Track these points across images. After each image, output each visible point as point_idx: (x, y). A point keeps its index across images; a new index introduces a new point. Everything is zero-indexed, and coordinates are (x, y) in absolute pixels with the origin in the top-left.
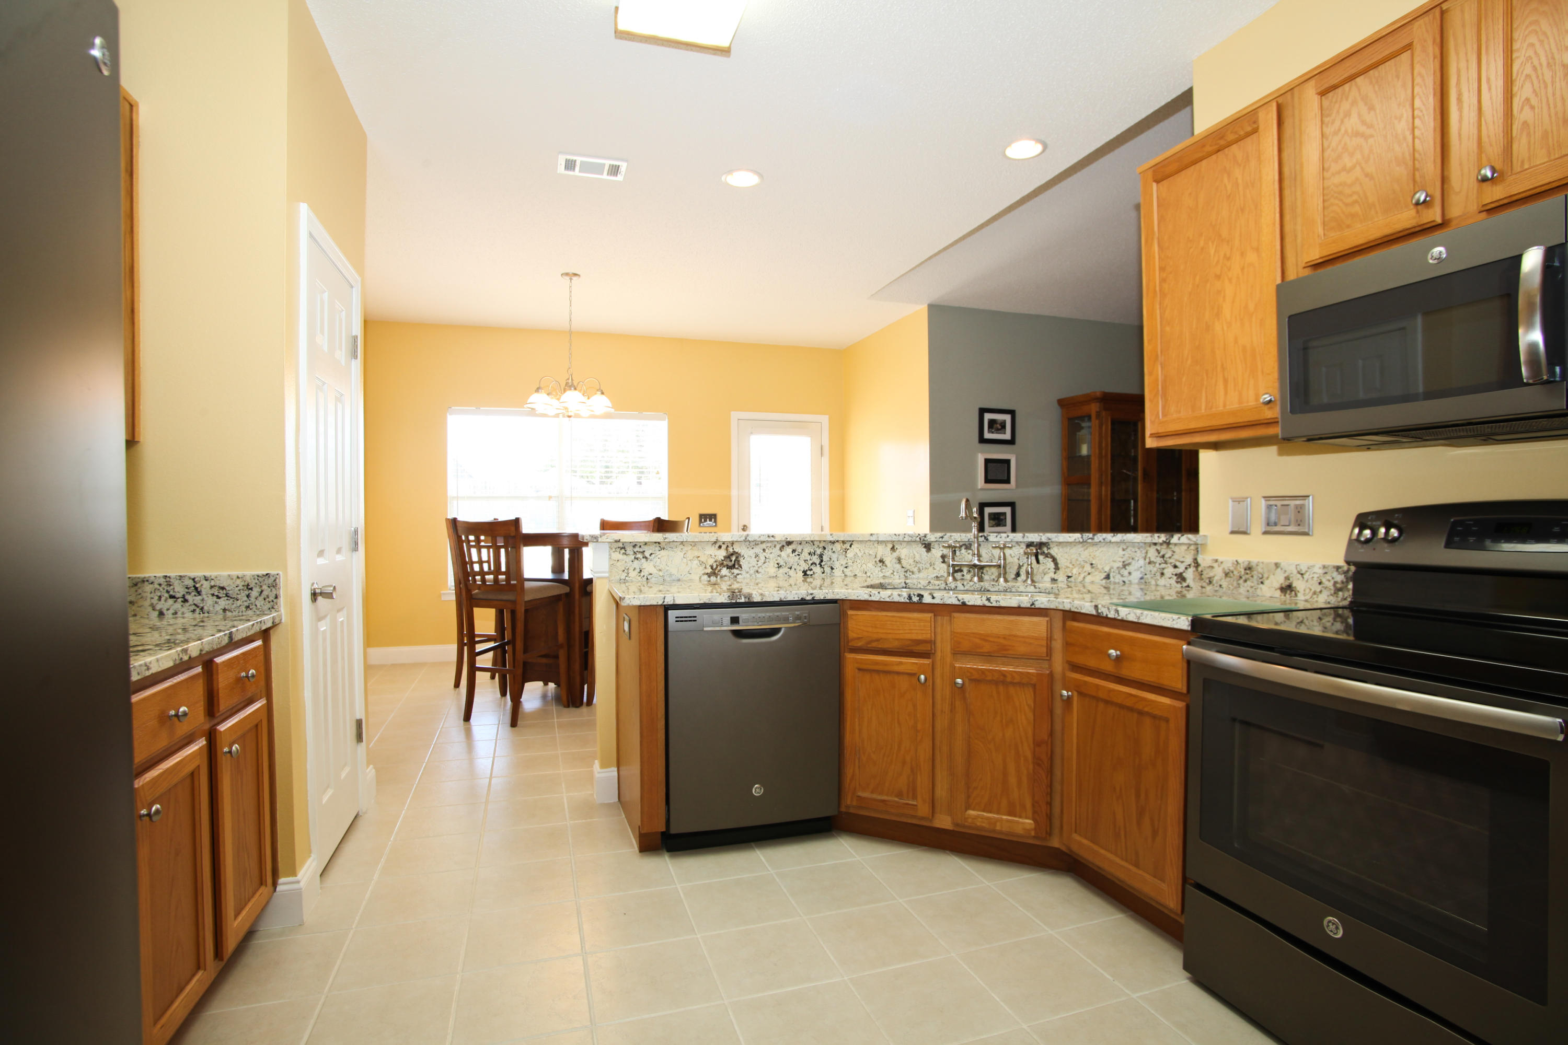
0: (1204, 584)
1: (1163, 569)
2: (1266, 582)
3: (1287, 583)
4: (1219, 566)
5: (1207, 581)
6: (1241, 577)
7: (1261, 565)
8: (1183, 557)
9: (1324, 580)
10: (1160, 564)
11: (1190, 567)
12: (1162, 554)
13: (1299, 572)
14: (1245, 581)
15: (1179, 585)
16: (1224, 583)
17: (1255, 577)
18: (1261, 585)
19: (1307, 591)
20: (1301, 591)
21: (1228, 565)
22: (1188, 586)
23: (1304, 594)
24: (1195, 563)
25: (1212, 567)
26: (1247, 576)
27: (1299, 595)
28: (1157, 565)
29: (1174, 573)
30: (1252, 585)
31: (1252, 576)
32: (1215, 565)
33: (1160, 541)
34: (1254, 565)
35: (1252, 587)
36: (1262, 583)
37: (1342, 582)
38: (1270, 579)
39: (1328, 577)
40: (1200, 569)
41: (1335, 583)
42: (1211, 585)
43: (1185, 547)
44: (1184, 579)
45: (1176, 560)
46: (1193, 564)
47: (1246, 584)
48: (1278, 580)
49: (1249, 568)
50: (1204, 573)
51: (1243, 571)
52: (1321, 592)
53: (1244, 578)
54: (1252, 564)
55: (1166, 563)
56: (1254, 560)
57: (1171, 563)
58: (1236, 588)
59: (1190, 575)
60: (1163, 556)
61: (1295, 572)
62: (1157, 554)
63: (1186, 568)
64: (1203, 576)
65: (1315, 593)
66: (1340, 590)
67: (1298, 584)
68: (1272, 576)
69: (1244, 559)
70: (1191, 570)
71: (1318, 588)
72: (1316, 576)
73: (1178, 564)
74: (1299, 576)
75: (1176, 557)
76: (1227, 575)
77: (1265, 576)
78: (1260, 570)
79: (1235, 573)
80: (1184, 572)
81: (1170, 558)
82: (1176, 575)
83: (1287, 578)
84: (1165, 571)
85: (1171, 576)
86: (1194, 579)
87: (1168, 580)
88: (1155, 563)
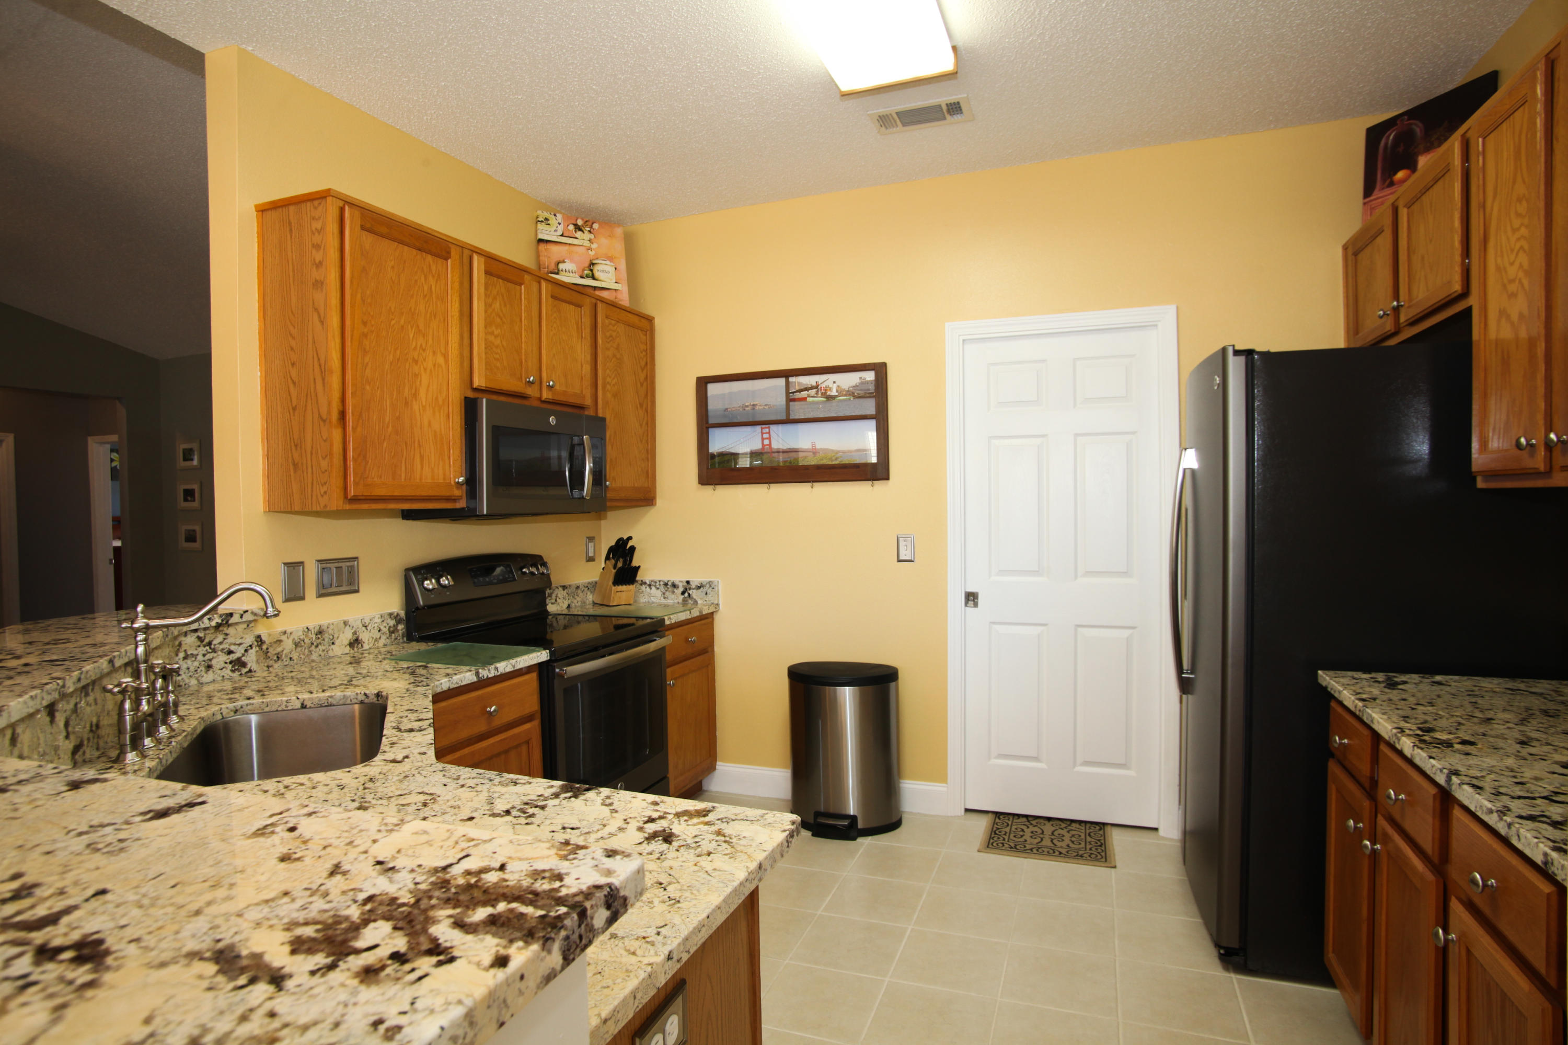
0: (271, 663)
1: (210, 660)
2: (337, 642)
3: (355, 638)
4: (288, 638)
5: (275, 658)
6: (313, 644)
7: (332, 627)
8: (242, 638)
9: (382, 628)
10: (204, 655)
11: (252, 648)
12: (207, 640)
13: (363, 626)
14: (317, 646)
15: (237, 674)
16: (295, 656)
17: (326, 640)
18: (333, 646)
19: (371, 639)
20: (366, 642)
21: (299, 635)
22: (250, 671)
23: (368, 644)
24: (257, 641)
25: (280, 641)
26: (318, 641)
27: (364, 645)
28: (200, 658)
29: (228, 661)
30: (324, 648)
31: (324, 640)
32: (284, 638)
33: (213, 624)
34: (324, 628)
35: (324, 651)
36: (333, 643)
37: (394, 626)
38: (340, 638)
39: (385, 624)
40: (264, 647)
41: (390, 627)
42: (280, 661)
43: (245, 626)
44: (244, 665)
45: (231, 644)
46: (256, 643)
47: (318, 649)
48: (347, 636)
49: (320, 632)
50: (271, 650)
51: (314, 636)
52: (380, 638)
53: (315, 644)
54: (323, 628)
55: (214, 651)
56: (324, 622)
57: (223, 649)
58: (308, 655)
59: (251, 659)
60: (210, 644)
61: (361, 626)
62: (199, 643)
63: (246, 651)
64: (269, 654)
65: (376, 640)
66: (393, 632)
67: (364, 636)
68: (341, 635)
69: (313, 624)
70: (252, 652)
71: (378, 635)
72: (376, 625)
73: (233, 648)
74: (364, 628)
75: (230, 640)
76: (297, 645)
77: (336, 636)
78: (331, 631)
79: (307, 641)
80: (243, 655)
81: (221, 643)
82: (231, 663)
83: (355, 633)
84: (214, 662)
85: (224, 665)
86: (257, 662)
87: (219, 671)
88: (195, 656)
